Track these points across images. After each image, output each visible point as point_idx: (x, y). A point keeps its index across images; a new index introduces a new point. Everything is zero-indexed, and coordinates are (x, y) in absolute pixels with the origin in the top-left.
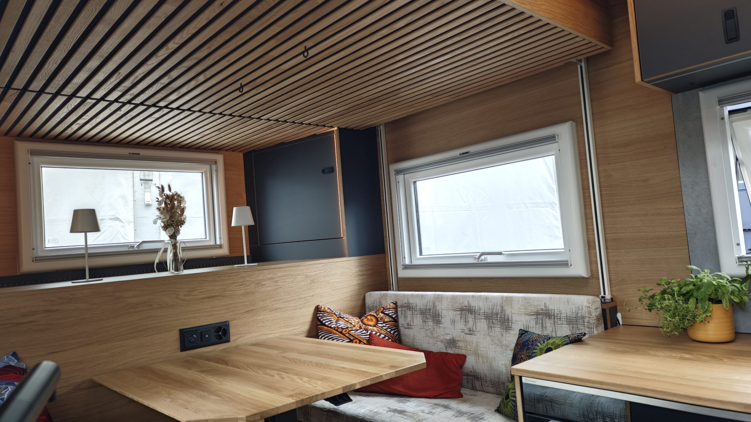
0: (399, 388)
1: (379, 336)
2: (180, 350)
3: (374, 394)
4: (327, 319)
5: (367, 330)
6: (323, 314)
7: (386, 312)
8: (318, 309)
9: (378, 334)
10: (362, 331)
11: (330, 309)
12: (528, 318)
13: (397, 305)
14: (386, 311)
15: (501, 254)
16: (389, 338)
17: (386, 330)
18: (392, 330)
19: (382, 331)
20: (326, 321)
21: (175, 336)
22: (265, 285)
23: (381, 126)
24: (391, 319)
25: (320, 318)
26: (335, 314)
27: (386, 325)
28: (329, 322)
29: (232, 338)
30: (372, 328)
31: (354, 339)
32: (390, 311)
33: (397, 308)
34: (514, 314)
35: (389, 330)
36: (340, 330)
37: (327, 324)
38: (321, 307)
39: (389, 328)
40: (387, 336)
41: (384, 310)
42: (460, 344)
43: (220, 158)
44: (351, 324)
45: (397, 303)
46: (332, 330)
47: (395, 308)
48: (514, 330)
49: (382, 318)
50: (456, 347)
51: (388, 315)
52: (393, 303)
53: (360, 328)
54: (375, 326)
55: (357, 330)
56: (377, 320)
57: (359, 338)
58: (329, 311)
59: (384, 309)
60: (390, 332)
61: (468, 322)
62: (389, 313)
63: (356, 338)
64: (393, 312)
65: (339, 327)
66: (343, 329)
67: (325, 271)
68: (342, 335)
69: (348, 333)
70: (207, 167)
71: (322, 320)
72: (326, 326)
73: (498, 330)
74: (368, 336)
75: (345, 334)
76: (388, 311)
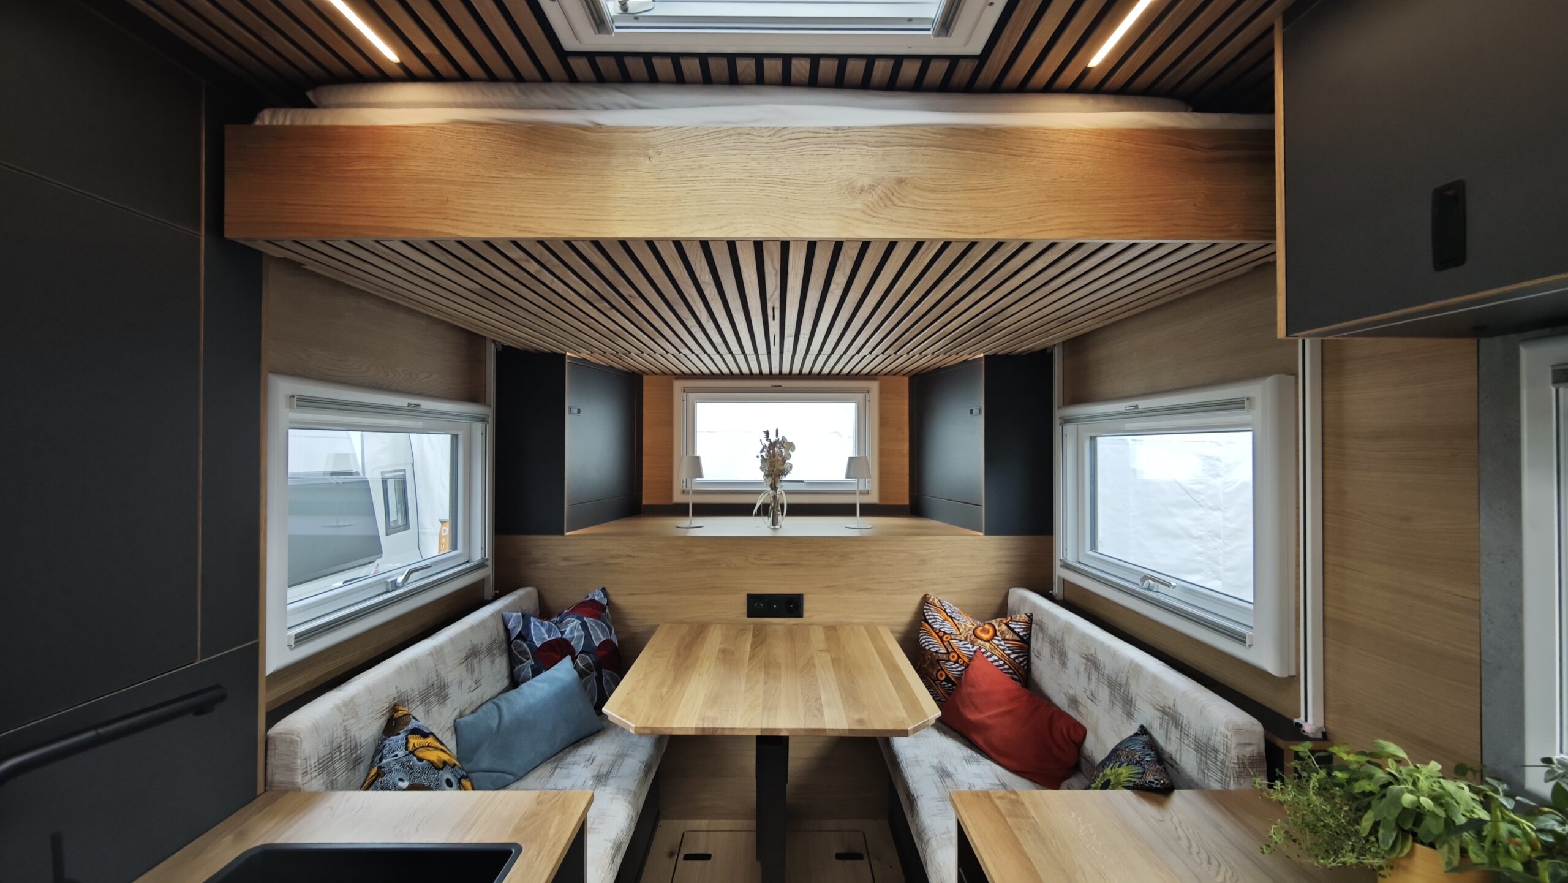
0: (979, 740)
1: (988, 657)
2: (746, 615)
3: (954, 734)
4: (932, 615)
5: (973, 644)
6: (929, 607)
7: (1012, 626)
8: (925, 600)
9: (989, 654)
11: (941, 603)
12: (1153, 711)
13: (1032, 619)
14: (1012, 624)
15: (1169, 586)
16: (1005, 663)
17: (1003, 650)
18: (1014, 653)
19: (997, 651)
20: (931, 617)
21: (744, 600)
23: (1056, 348)
24: (1016, 637)
25: (925, 611)
26: (945, 611)
27: (1005, 643)
28: (933, 620)
29: (805, 614)
30: (982, 642)
31: (952, 652)
32: (1017, 624)
33: (1031, 624)
34: (1139, 695)
35: (1007, 652)
36: (941, 634)
37: (930, 621)
38: (930, 597)
39: (1010, 650)
40: (1002, 660)
41: (1010, 622)
43: (874, 386)
44: (959, 629)
45: (1032, 615)
46: (932, 631)
47: (1026, 622)
49: (1002, 633)
51: (1013, 630)
52: (1026, 614)
53: (966, 639)
54: (988, 641)
55: (961, 641)
56: (995, 634)
58: (938, 604)
59: (1011, 620)
60: (1009, 655)
61: (1091, 680)
63: (955, 651)
64: (1021, 628)
66: (945, 633)
68: (940, 642)
72: (928, 623)
73: (1119, 710)
74: (972, 653)
75: (945, 641)
76: (1015, 624)
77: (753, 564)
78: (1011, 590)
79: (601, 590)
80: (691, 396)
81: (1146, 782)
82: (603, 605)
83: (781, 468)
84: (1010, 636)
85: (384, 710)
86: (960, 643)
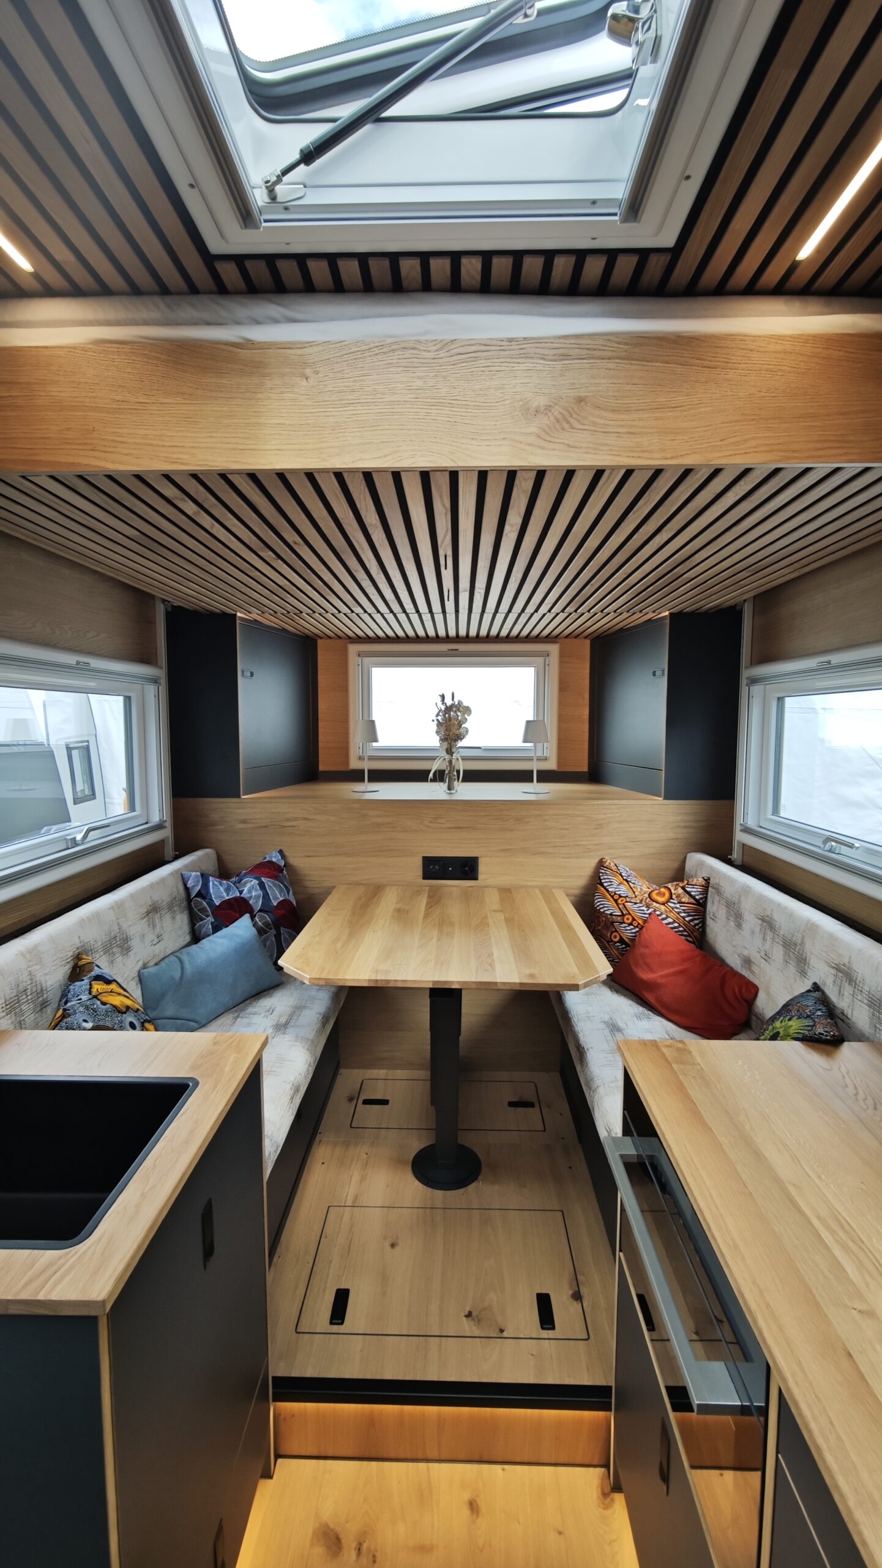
0: (650, 997)
1: (663, 919)
3: (627, 992)
4: (608, 879)
5: (648, 907)
6: (605, 871)
7: (688, 889)
8: (601, 864)
9: (664, 916)
10: (640, 907)
11: (617, 867)
12: (827, 969)
13: (709, 883)
14: (688, 887)
15: (851, 847)
16: (680, 925)
17: (679, 913)
18: (689, 916)
25: (601, 874)
26: (621, 875)
28: (609, 884)
29: (480, 876)
30: (657, 905)
31: (626, 914)
32: (693, 888)
33: (708, 887)
34: (813, 954)
35: (683, 915)
36: (616, 897)
37: (605, 884)
38: (606, 861)
39: (685, 913)
40: (676, 923)
41: (687, 886)
43: (554, 649)
45: (709, 879)
47: (703, 886)
49: (678, 896)
51: (688, 893)
52: (703, 878)
53: (641, 902)
54: (663, 904)
57: (633, 915)
58: (614, 868)
59: (687, 884)
60: (684, 918)
61: (766, 940)
62: (692, 891)
63: (630, 914)
64: (698, 891)
65: (617, 893)
66: (620, 896)
68: (615, 905)
69: (624, 904)
71: (602, 878)
72: (604, 887)
73: (792, 969)
74: (647, 916)
75: (620, 904)
76: (691, 888)
77: (428, 827)
78: (689, 855)
79: (279, 852)
80: (366, 660)
81: (816, 1034)
82: (280, 866)
83: (457, 732)
84: (686, 899)
85: (68, 959)
86: (635, 906)
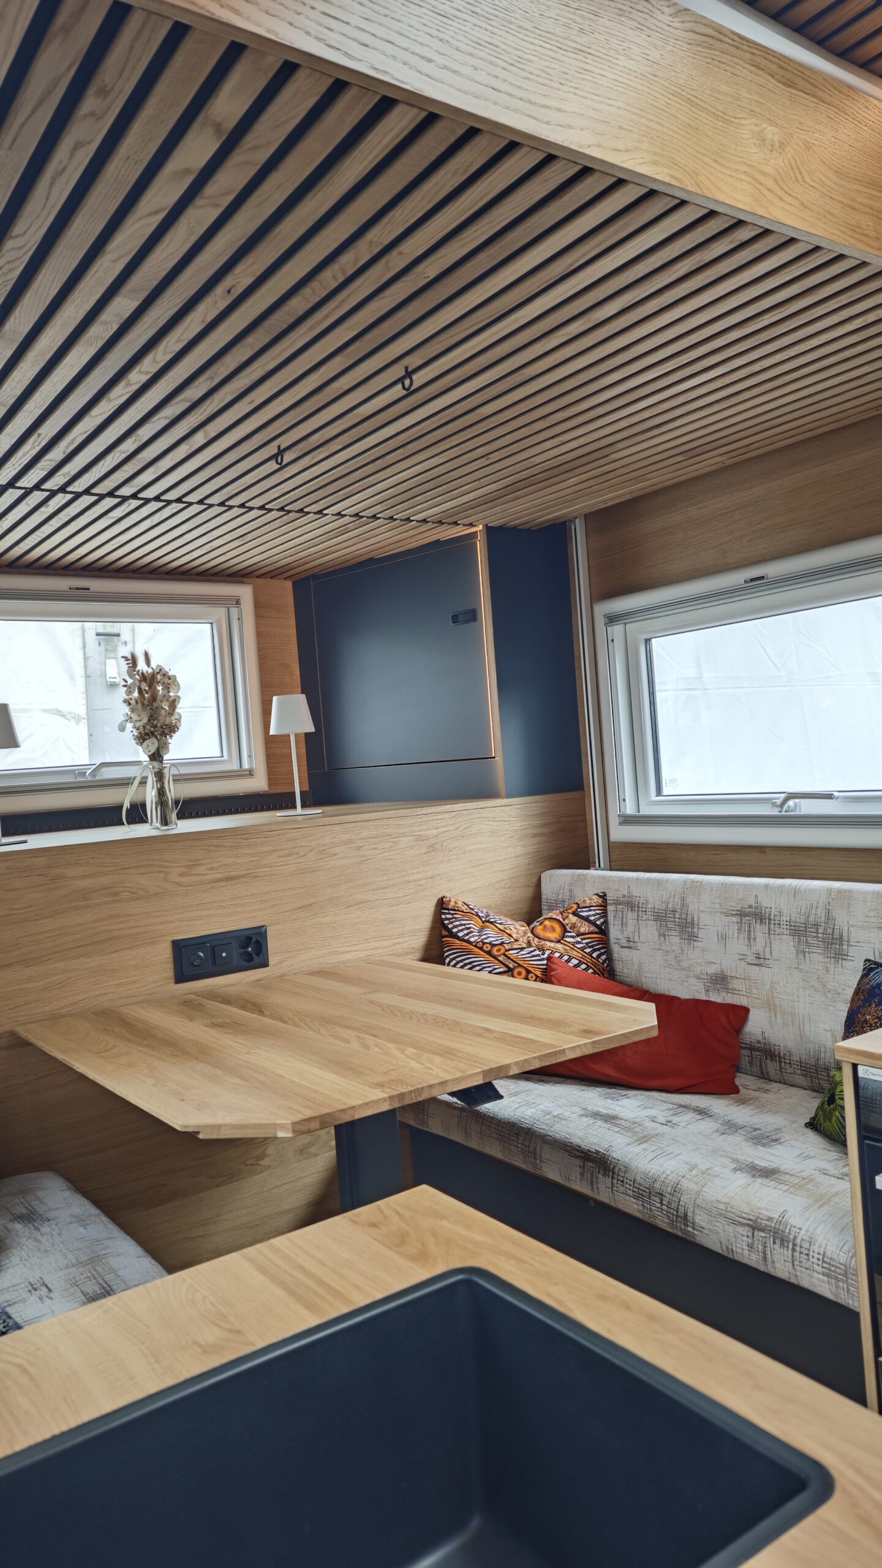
2: (173, 980)
4: (462, 925)
7: (584, 914)
8: (442, 905)
9: (566, 958)
10: (532, 952)
11: (468, 906)
13: (606, 900)
14: (583, 911)
15: (832, 798)
16: (588, 966)
17: (582, 949)
19: (575, 953)
20: (460, 928)
21: (164, 954)
22: (336, 854)
23: (577, 521)
24: (593, 928)
25: (446, 922)
26: (478, 915)
27: (582, 939)
28: (466, 932)
29: (272, 960)
30: (552, 944)
32: (590, 910)
33: (605, 906)
34: (853, 926)
35: (588, 950)
36: (487, 948)
37: (460, 934)
38: (450, 901)
42: (736, 984)
43: (245, 592)
44: (510, 935)
45: (605, 895)
46: (471, 947)
47: (601, 906)
48: (853, 961)
50: (727, 990)
53: (529, 944)
54: (559, 942)
55: (522, 949)
56: (565, 930)
57: (525, 966)
58: (464, 908)
59: (579, 907)
60: (590, 954)
61: (755, 939)
62: (590, 916)
63: (520, 965)
64: (597, 914)
65: (485, 941)
66: (493, 946)
67: (457, 828)
68: (491, 959)
69: (504, 955)
70: (220, 612)
71: (450, 926)
72: (458, 938)
74: (545, 962)
76: (587, 911)
78: (546, 876)
84: (585, 928)
